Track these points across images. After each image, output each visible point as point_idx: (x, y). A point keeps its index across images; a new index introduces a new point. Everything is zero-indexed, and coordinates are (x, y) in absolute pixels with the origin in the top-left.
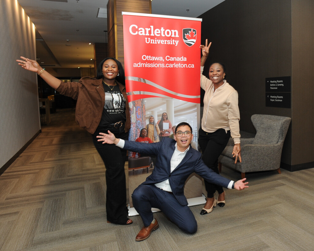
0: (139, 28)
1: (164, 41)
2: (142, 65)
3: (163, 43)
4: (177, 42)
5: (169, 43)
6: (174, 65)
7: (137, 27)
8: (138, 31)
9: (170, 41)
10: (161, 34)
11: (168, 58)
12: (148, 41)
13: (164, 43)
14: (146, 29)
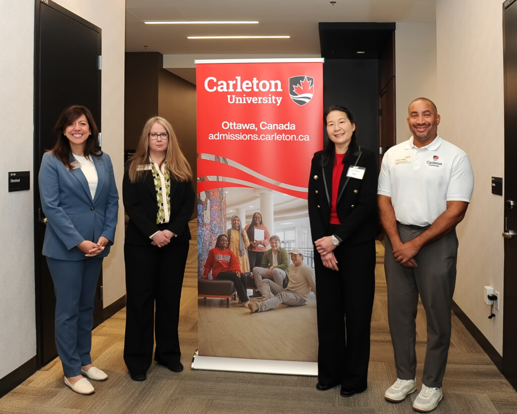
0: (218, 81)
1: (258, 99)
2: (222, 136)
3: (255, 101)
4: (279, 99)
5: (265, 101)
6: (274, 137)
7: (215, 80)
8: (217, 86)
9: (267, 98)
10: (252, 88)
11: (264, 126)
12: (231, 100)
13: (258, 101)
14: (229, 82)
